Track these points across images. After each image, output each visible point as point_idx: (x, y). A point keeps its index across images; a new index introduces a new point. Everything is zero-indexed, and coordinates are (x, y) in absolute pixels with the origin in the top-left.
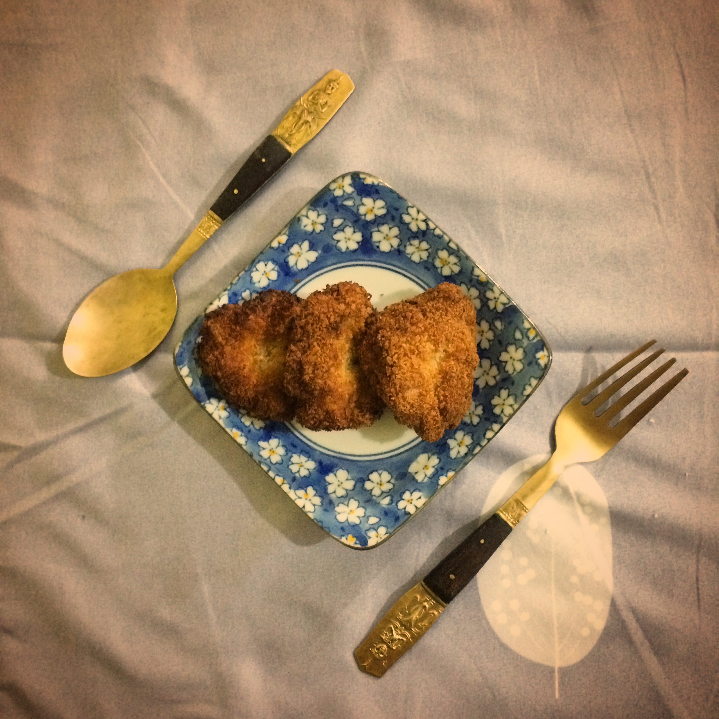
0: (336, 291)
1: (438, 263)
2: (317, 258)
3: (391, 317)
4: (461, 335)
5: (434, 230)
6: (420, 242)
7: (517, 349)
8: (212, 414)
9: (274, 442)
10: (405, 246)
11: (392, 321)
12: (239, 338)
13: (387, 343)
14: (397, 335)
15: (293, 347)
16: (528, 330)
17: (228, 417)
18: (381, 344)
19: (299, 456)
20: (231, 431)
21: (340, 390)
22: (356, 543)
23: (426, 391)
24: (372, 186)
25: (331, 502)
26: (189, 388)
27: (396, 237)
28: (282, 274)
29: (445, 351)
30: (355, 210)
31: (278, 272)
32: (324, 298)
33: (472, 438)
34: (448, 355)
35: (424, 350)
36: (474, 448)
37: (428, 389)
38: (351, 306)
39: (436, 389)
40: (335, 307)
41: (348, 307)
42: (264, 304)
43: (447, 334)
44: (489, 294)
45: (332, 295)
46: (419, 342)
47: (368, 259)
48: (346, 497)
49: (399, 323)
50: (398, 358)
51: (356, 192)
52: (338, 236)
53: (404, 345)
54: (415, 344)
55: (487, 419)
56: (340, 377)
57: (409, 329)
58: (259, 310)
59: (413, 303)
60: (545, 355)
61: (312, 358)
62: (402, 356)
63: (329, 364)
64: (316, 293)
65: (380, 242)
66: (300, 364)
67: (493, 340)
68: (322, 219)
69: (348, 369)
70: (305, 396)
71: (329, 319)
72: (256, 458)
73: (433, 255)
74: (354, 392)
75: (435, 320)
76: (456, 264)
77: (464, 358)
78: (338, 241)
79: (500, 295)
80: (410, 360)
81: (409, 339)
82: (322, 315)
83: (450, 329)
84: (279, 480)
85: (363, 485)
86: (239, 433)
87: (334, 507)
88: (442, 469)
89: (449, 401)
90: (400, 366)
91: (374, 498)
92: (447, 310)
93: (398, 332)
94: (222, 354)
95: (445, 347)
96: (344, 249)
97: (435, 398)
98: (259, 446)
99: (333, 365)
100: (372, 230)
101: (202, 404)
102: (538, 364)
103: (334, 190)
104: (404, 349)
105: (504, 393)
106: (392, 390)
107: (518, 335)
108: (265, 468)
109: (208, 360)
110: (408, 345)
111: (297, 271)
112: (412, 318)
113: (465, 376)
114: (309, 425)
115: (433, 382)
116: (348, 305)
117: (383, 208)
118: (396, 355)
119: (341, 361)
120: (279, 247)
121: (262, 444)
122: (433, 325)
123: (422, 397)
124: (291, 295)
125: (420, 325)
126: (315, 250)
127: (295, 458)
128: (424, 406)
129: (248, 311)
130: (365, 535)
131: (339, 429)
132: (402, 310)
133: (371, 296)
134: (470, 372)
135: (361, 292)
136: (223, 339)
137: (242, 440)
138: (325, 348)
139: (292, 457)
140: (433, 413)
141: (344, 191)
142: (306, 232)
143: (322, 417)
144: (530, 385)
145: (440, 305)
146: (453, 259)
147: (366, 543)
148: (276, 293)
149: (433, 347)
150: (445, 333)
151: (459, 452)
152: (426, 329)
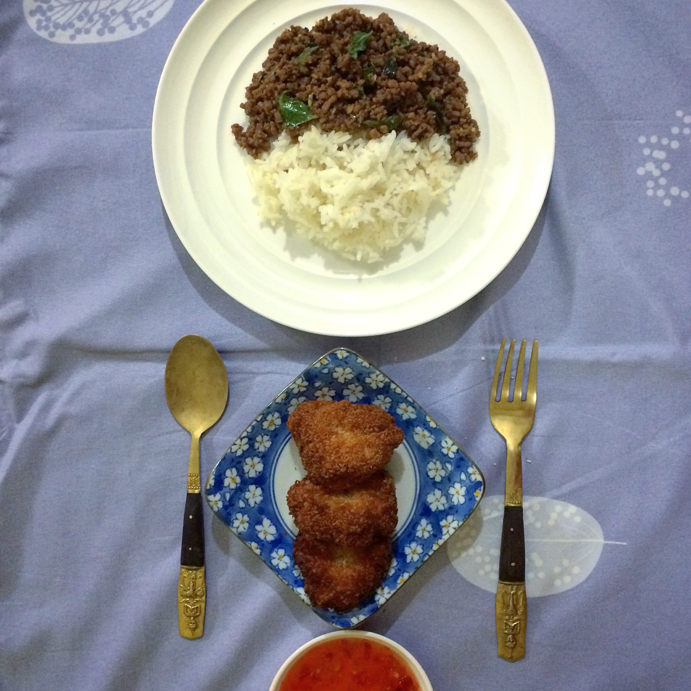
0: (295, 509)
1: (272, 428)
2: (268, 519)
3: (312, 466)
4: (326, 415)
5: (248, 432)
6: (257, 442)
7: (336, 372)
8: (386, 599)
9: (407, 551)
10: (259, 452)
11: (315, 466)
12: (330, 579)
13: (331, 471)
14: (325, 463)
15: (337, 540)
16: (321, 364)
17: (389, 587)
18: (332, 476)
19: (417, 531)
20: (399, 584)
21: (367, 504)
22: (480, 490)
23: (366, 442)
24: (215, 479)
25: (451, 508)
26: (367, 617)
27: (252, 459)
28: (280, 545)
29: (337, 426)
30: (233, 491)
31: (279, 549)
32: (300, 518)
33: (402, 403)
34: (340, 424)
35: (336, 443)
36: (408, 402)
37: (365, 441)
38: (305, 498)
39: (366, 434)
40: (307, 509)
41: (306, 500)
42: (304, 561)
43: (325, 426)
44: (296, 391)
45: (297, 511)
46: (330, 447)
47: (268, 480)
48: (448, 496)
49: (316, 461)
50: (342, 463)
51: (220, 492)
52: (252, 503)
53: (332, 458)
54: (331, 450)
55: (387, 392)
56: (357, 504)
57: (321, 455)
58: (309, 565)
59: (302, 449)
60: (340, 353)
61: (344, 526)
62: (340, 460)
63: (349, 513)
64: (296, 522)
65: (256, 472)
66: (349, 535)
67: (329, 388)
68: (239, 516)
69: (351, 497)
70: (372, 530)
71: (315, 514)
72: (419, 565)
73: (266, 432)
74: (368, 493)
75: (315, 434)
76: (273, 416)
77: (342, 412)
78: (256, 503)
79: (296, 384)
80: (344, 455)
81: (328, 454)
82: (313, 520)
83: (321, 423)
84: (435, 547)
85: (438, 482)
86: (401, 578)
87: (454, 505)
88: (424, 425)
89: (374, 425)
90: (348, 462)
91: (447, 475)
92: (307, 425)
93: (323, 463)
94: (342, 593)
95: (335, 426)
96: (261, 498)
97: (372, 434)
98: (410, 562)
99: (349, 511)
100: (247, 477)
101: (379, 607)
102: (347, 357)
103: (218, 508)
104: (335, 459)
105: (368, 380)
106: (365, 467)
107: (326, 371)
108: (426, 558)
109: (347, 604)
110: (332, 455)
111: (277, 534)
112: (312, 452)
113: (355, 412)
114: (393, 526)
115: (360, 436)
116: (305, 500)
117: (231, 471)
118: (340, 464)
119: (346, 503)
120: (260, 549)
121: (408, 560)
122: (319, 436)
123: (371, 445)
124: (297, 540)
125: (318, 446)
126: (263, 520)
127: (419, 534)
128: (377, 443)
129: (310, 574)
130: (474, 483)
131: (396, 503)
132: (307, 459)
133: (297, 481)
134: (353, 409)
135: (295, 489)
136: (331, 592)
137: (406, 576)
138: (337, 517)
139: (418, 537)
140: (383, 436)
141: (219, 500)
142: (249, 528)
143: (388, 517)
144: (362, 363)
145: (304, 430)
146: (269, 418)
147: (479, 482)
148: (295, 552)
149: (334, 436)
150: (324, 427)
151: (412, 412)
152: (321, 441)
